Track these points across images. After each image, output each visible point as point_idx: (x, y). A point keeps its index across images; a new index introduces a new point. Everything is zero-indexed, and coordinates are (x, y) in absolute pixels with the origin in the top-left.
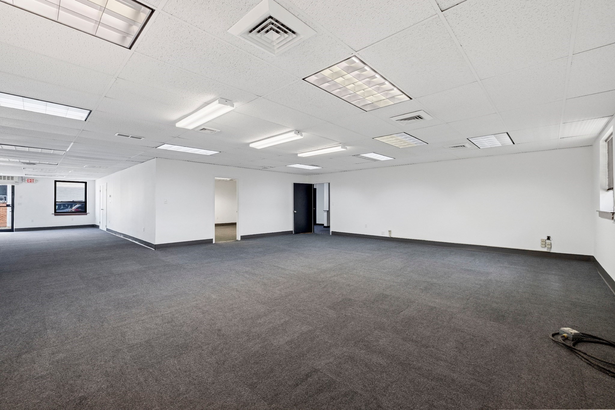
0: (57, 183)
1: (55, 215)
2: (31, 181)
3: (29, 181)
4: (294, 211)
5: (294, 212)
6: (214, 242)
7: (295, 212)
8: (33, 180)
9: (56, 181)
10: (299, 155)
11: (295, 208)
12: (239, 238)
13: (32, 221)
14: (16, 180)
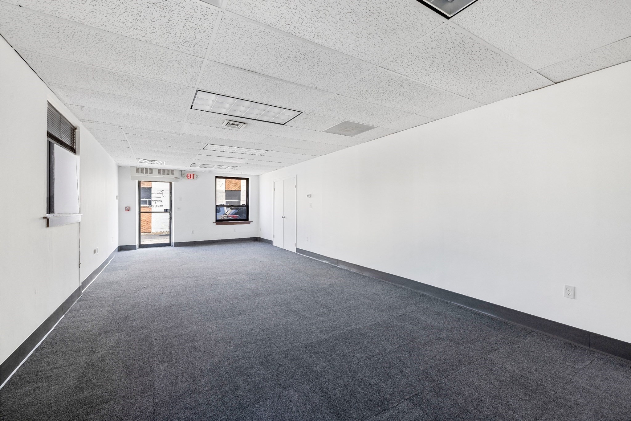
0: (218, 179)
1: (217, 224)
2: (191, 176)
3: (189, 177)
8: (194, 174)
9: (216, 177)
13: (193, 232)
14: (176, 174)
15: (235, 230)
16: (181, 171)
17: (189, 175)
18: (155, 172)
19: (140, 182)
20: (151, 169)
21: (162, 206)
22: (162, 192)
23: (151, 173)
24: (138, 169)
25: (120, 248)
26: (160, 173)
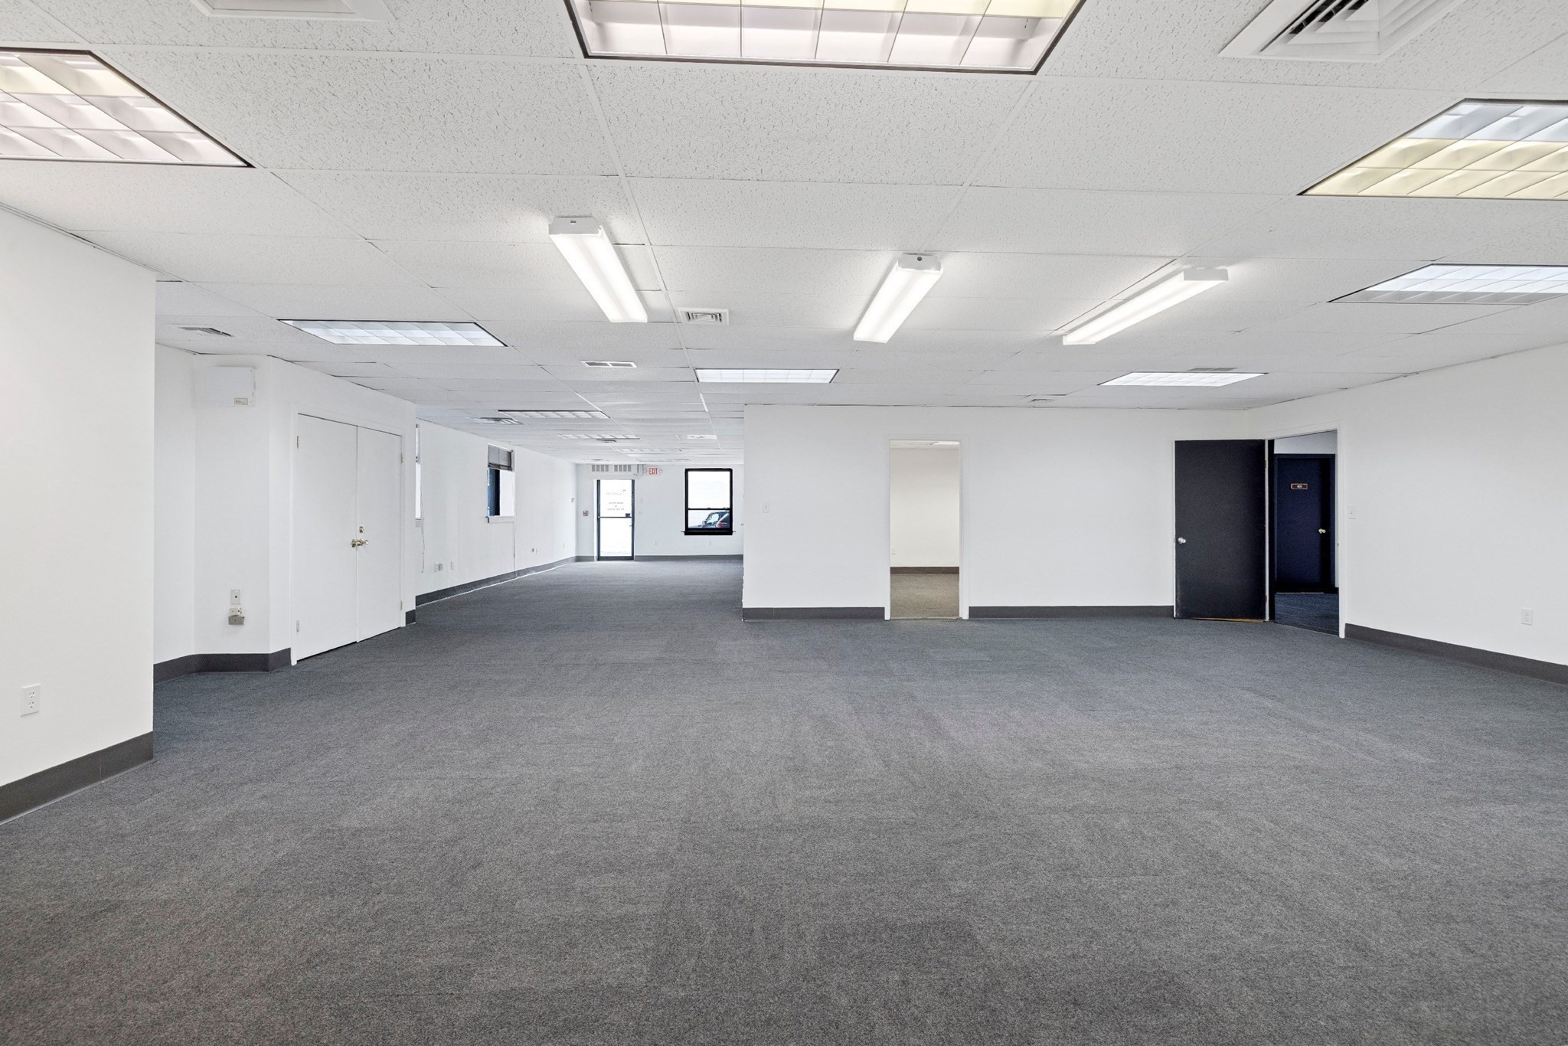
2: (654, 471)
3: (651, 472)
4: (1177, 537)
5: (1177, 542)
6: (887, 617)
7: (1182, 540)
8: (657, 469)
9: (687, 471)
10: (1070, 340)
11: (1182, 527)
12: (964, 614)
14: (634, 470)
16: (644, 465)
18: (611, 469)
20: (607, 466)
23: (607, 470)
24: (593, 466)
25: (579, 559)
26: (616, 470)
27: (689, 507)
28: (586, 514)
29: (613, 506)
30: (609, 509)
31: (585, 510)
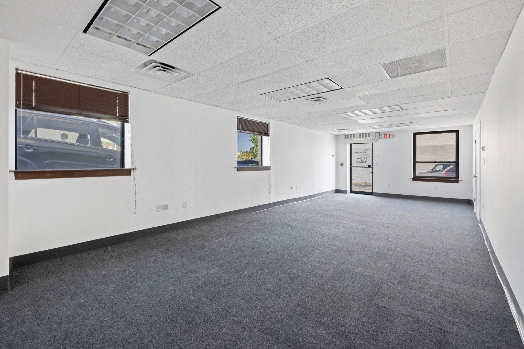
0: (417, 136)
1: (414, 180)
2: (388, 136)
3: (385, 137)
8: (389, 134)
9: (415, 134)
14: (372, 136)
15: (436, 188)
16: (379, 133)
17: (385, 135)
18: (357, 137)
19: (351, 145)
20: (354, 135)
21: (367, 162)
22: (366, 151)
23: (354, 137)
24: (345, 136)
25: (337, 191)
26: (360, 137)
27: (417, 161)
28: (342, 164)
29: (360, 160)
30: (357, 162)
31: (341, 162)
